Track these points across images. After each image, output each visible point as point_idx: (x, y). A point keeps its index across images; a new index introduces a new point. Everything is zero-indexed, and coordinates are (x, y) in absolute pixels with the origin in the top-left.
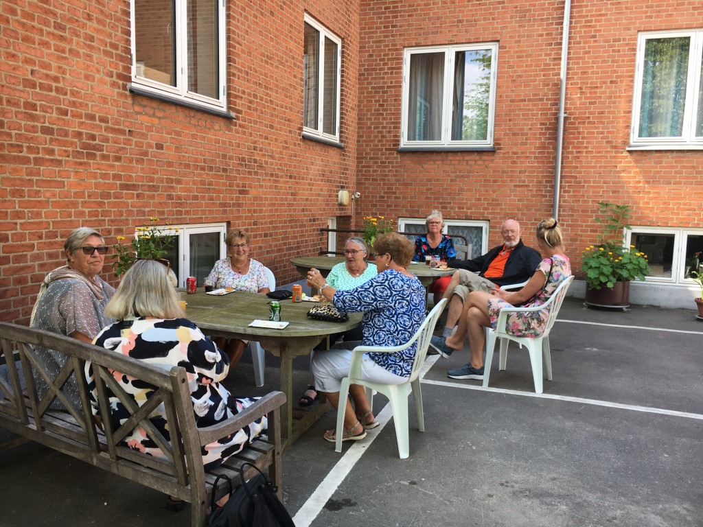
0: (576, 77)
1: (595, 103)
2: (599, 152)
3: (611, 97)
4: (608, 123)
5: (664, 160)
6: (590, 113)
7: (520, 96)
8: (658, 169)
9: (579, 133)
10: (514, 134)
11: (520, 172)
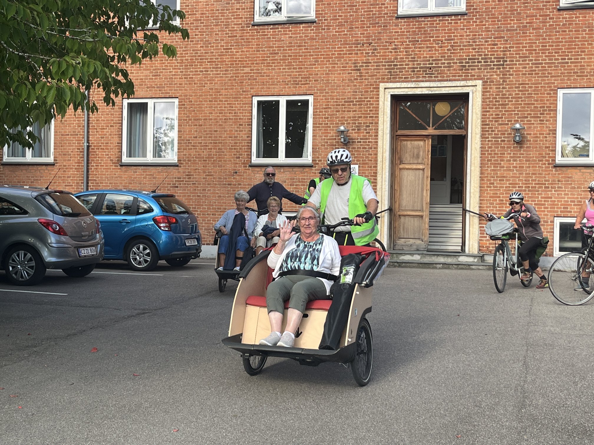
0: (93, 122)
1: (103, 138)
2: (107, 166)
3: (111, 135)
4: (111, 149)
5: (138, 171)
6: (102, 143)
7: (66, 132)
8: (135, 176)
9: (96, 154)
10: (64, 154)
11: (68, 177)
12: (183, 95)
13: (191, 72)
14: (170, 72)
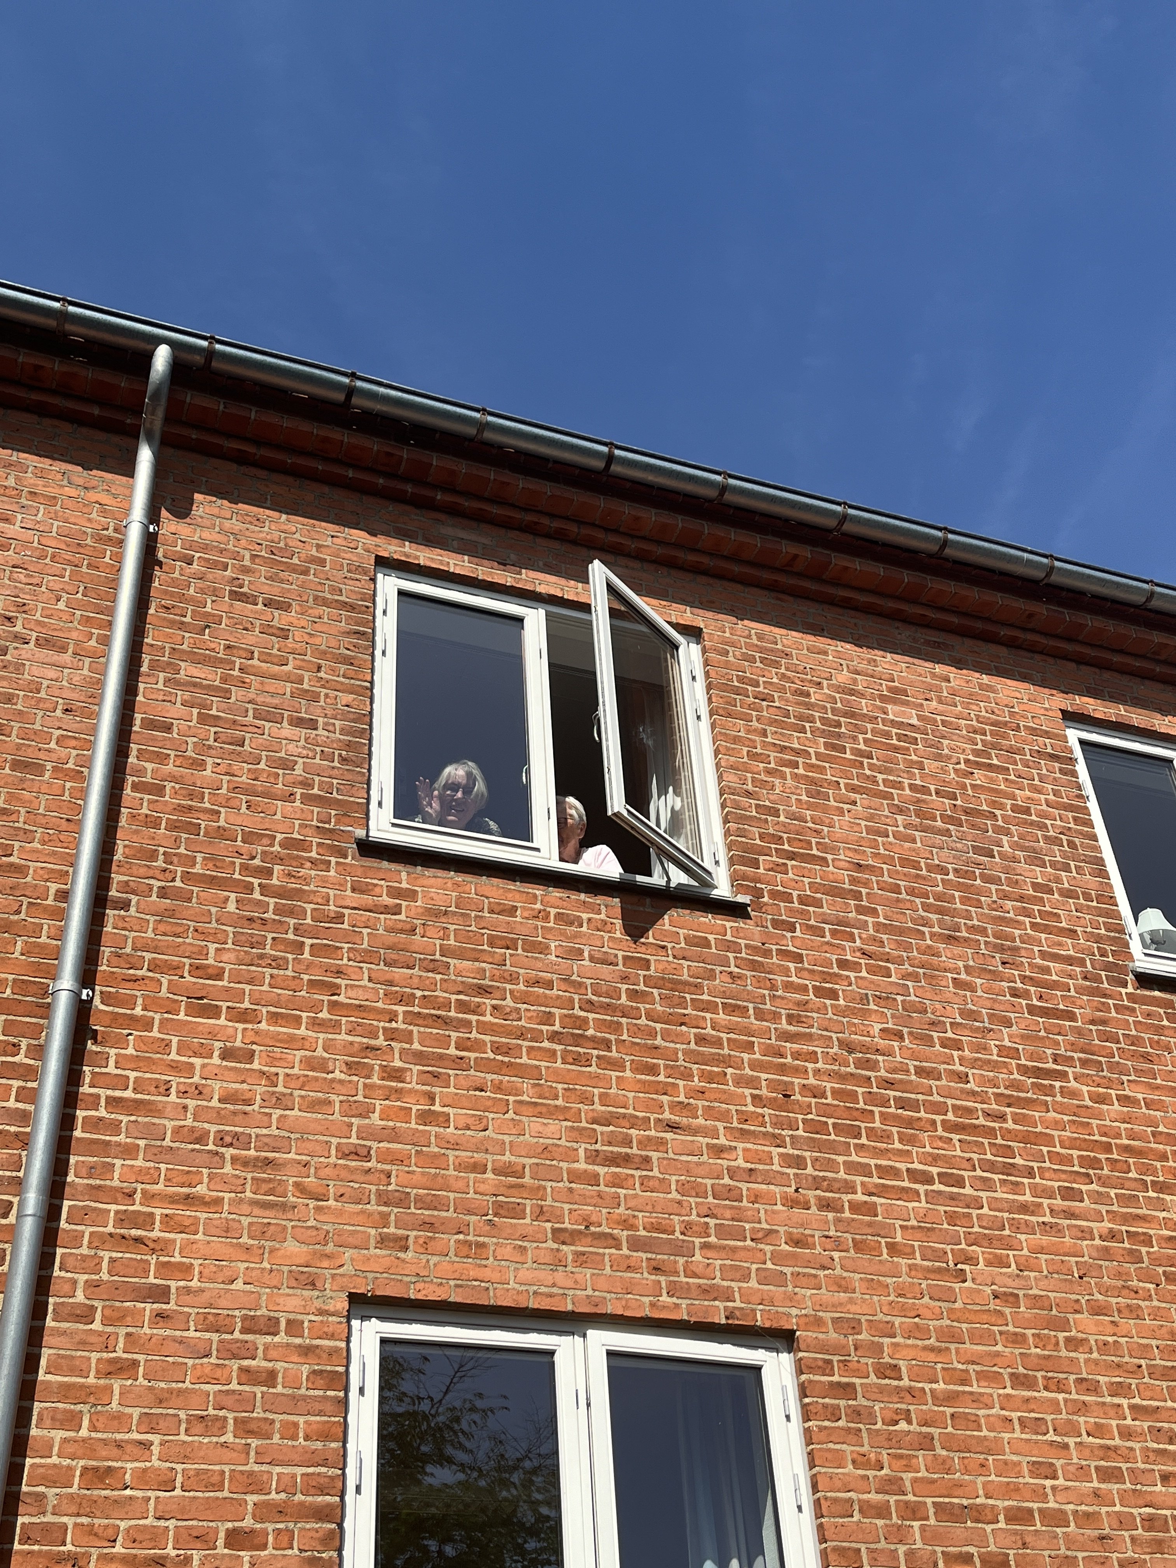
12: (827, 1316)
13: (851, 1167)
14: (718, 1151)
